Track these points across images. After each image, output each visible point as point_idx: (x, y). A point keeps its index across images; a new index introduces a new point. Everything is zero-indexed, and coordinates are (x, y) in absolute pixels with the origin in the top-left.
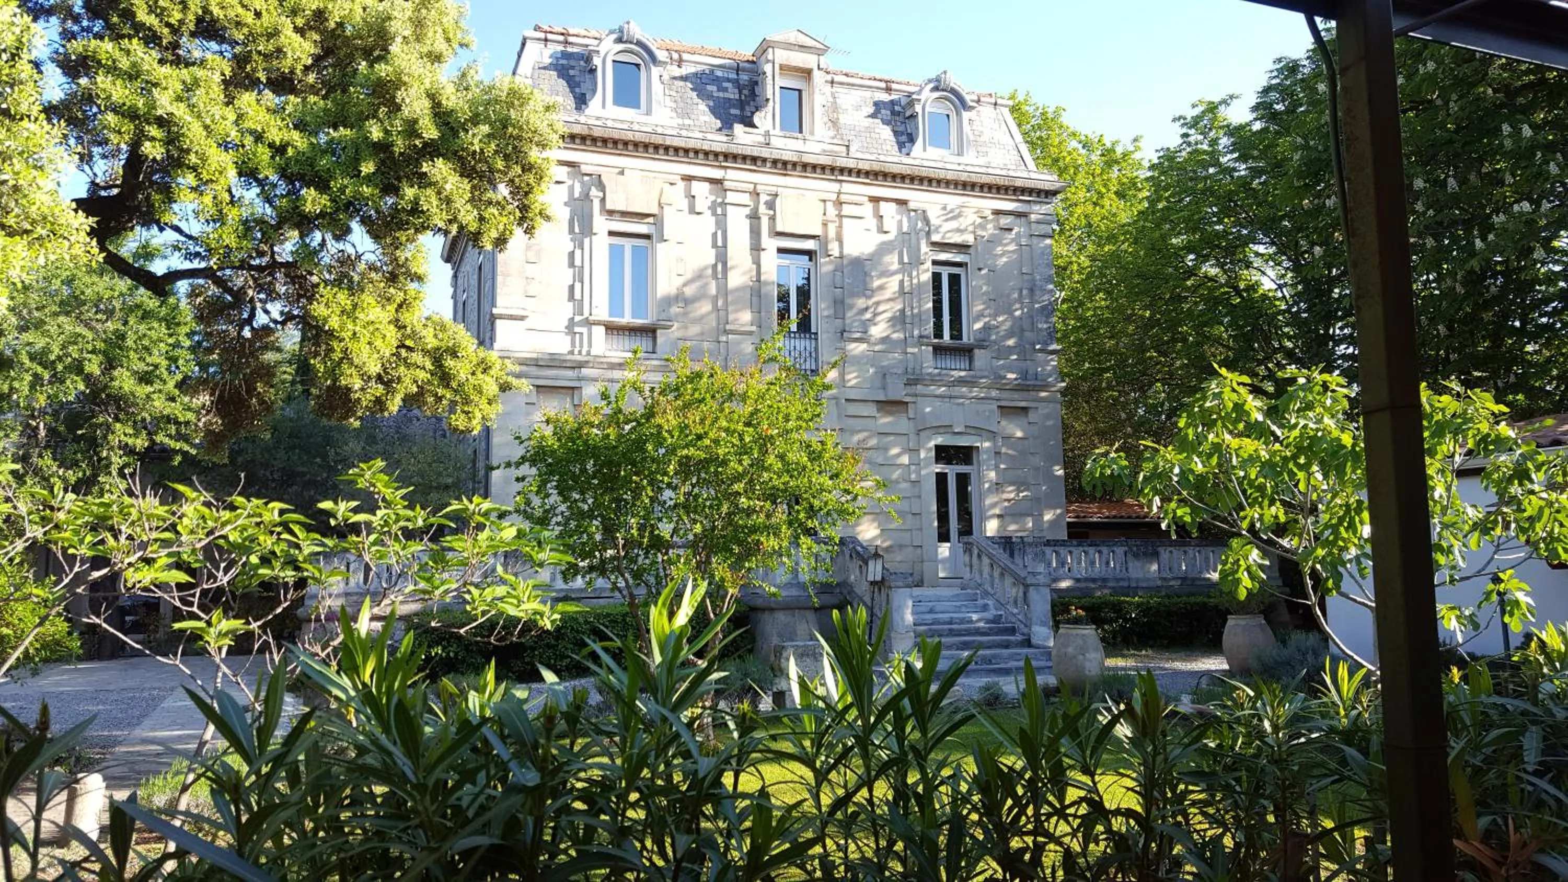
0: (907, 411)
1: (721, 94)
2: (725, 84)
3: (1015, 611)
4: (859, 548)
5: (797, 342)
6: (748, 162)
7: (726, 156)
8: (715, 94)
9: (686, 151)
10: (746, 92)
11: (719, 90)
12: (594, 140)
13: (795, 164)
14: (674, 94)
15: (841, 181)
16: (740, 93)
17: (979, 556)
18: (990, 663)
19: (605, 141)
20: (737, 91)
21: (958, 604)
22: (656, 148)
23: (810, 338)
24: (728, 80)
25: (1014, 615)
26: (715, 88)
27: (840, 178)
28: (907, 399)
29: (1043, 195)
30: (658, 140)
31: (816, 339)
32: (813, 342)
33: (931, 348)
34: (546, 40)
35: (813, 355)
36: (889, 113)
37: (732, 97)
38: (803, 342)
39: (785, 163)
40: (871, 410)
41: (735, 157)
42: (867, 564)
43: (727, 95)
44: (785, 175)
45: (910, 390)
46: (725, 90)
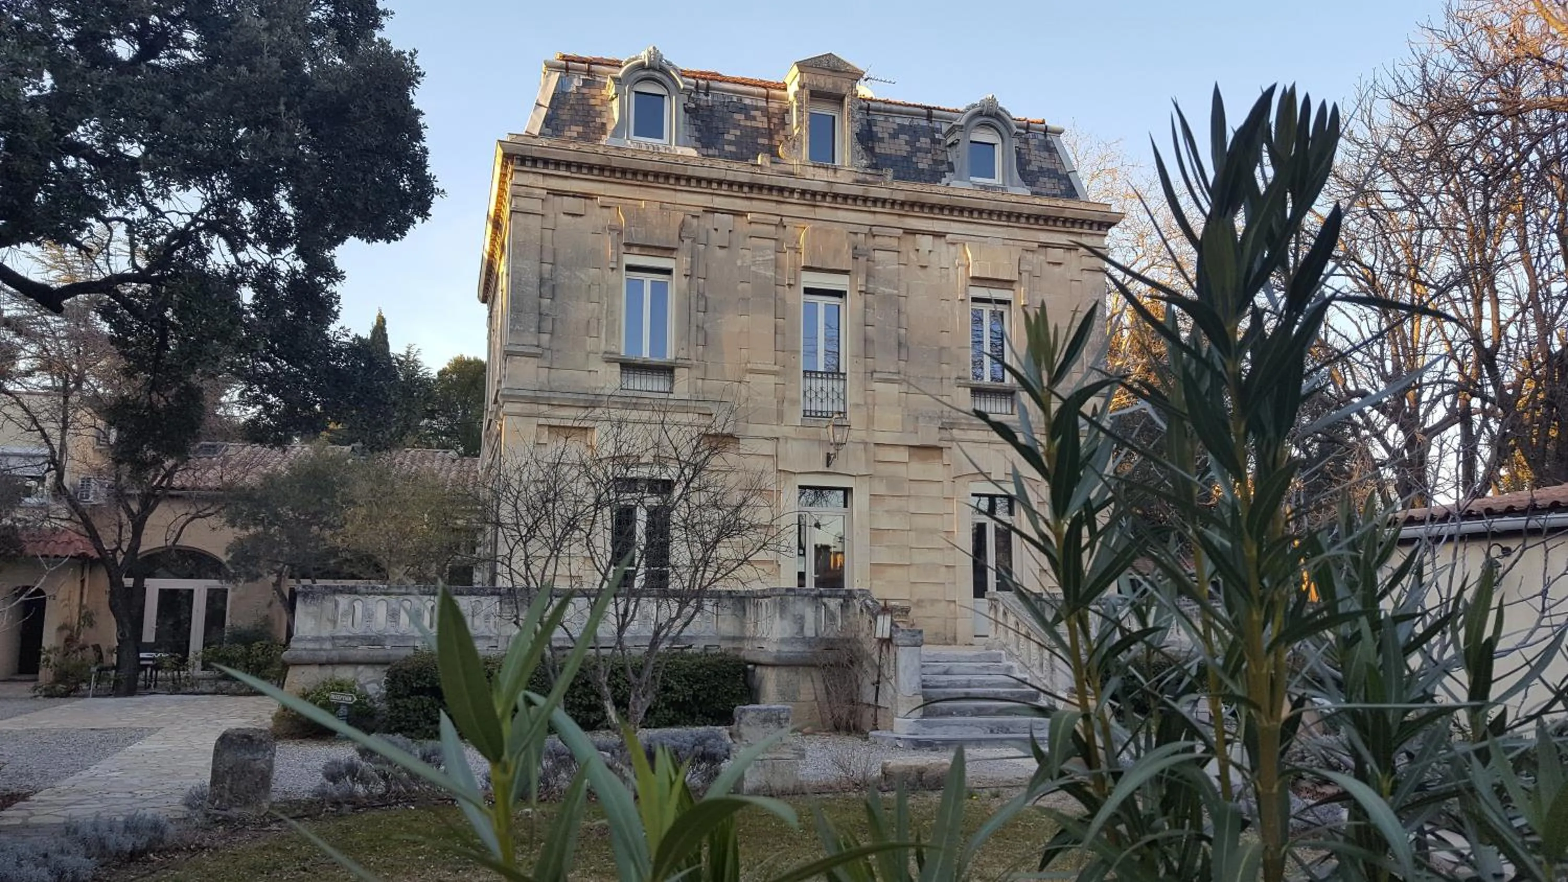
0: (941, 457)
1: (749, 123)
2: (753, 113)
3: (1040, 675)
4: (869, 602)
5: (825, 382)
6: (775, 193)
7: (751, 186)
8: (742, 123)
9: (710, 181)
10: (775, 120)
11: (746, 119)
12: (613, 170)
13: (824, 195)
14: (699, 122)
15: (874, 212)
16: (769, 121)
17: (1005, 614)
18: (1007, 731)
19: (624, 172)
20: (765, 119)
21: (979, 665)
22: (678, 178)
23: (839, 379)
24: (756, 108)
25: (1039, 679)
26: (743, 117)
27: (873, 209)
28: (942, 444)
29: (1095, 227)
30: (679, 171)
31: (845, 380)
32: (842, 383)
33: (969, 390)
34: (567, 69)
35: (842, 397)
36: (928, 141)
37: (760, 125)
38: (830, 382)
39: (814, 194)
40: (903, 455)
41: (761, 187)
42: (876, 619)
43: (754, 124)
44: (815, 206)
45: (946, 434)
46: (754, 118)
